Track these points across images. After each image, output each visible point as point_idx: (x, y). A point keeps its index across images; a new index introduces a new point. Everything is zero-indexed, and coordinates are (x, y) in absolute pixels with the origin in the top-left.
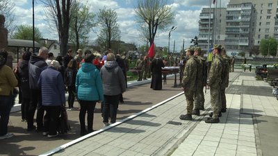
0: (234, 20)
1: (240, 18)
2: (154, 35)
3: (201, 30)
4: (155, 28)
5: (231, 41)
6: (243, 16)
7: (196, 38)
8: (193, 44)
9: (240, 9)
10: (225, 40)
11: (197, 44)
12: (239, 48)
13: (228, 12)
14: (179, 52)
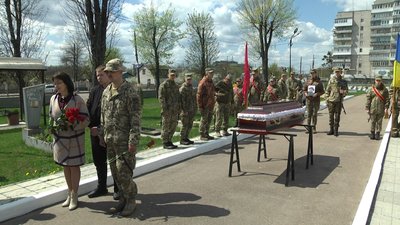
0: (382, 26)
1: (391, 22)
2: (268, 45)
3: (336, 42)
4: (268, 35)
5: (378, 54)
6: (395, 20)
7: (329, 54)
8: (325, 61)
9: (391, 9)
10: (370, 54)
11: (330, 61)
12: (390, 64)
13: (374, 15)
14: (307, 73)
